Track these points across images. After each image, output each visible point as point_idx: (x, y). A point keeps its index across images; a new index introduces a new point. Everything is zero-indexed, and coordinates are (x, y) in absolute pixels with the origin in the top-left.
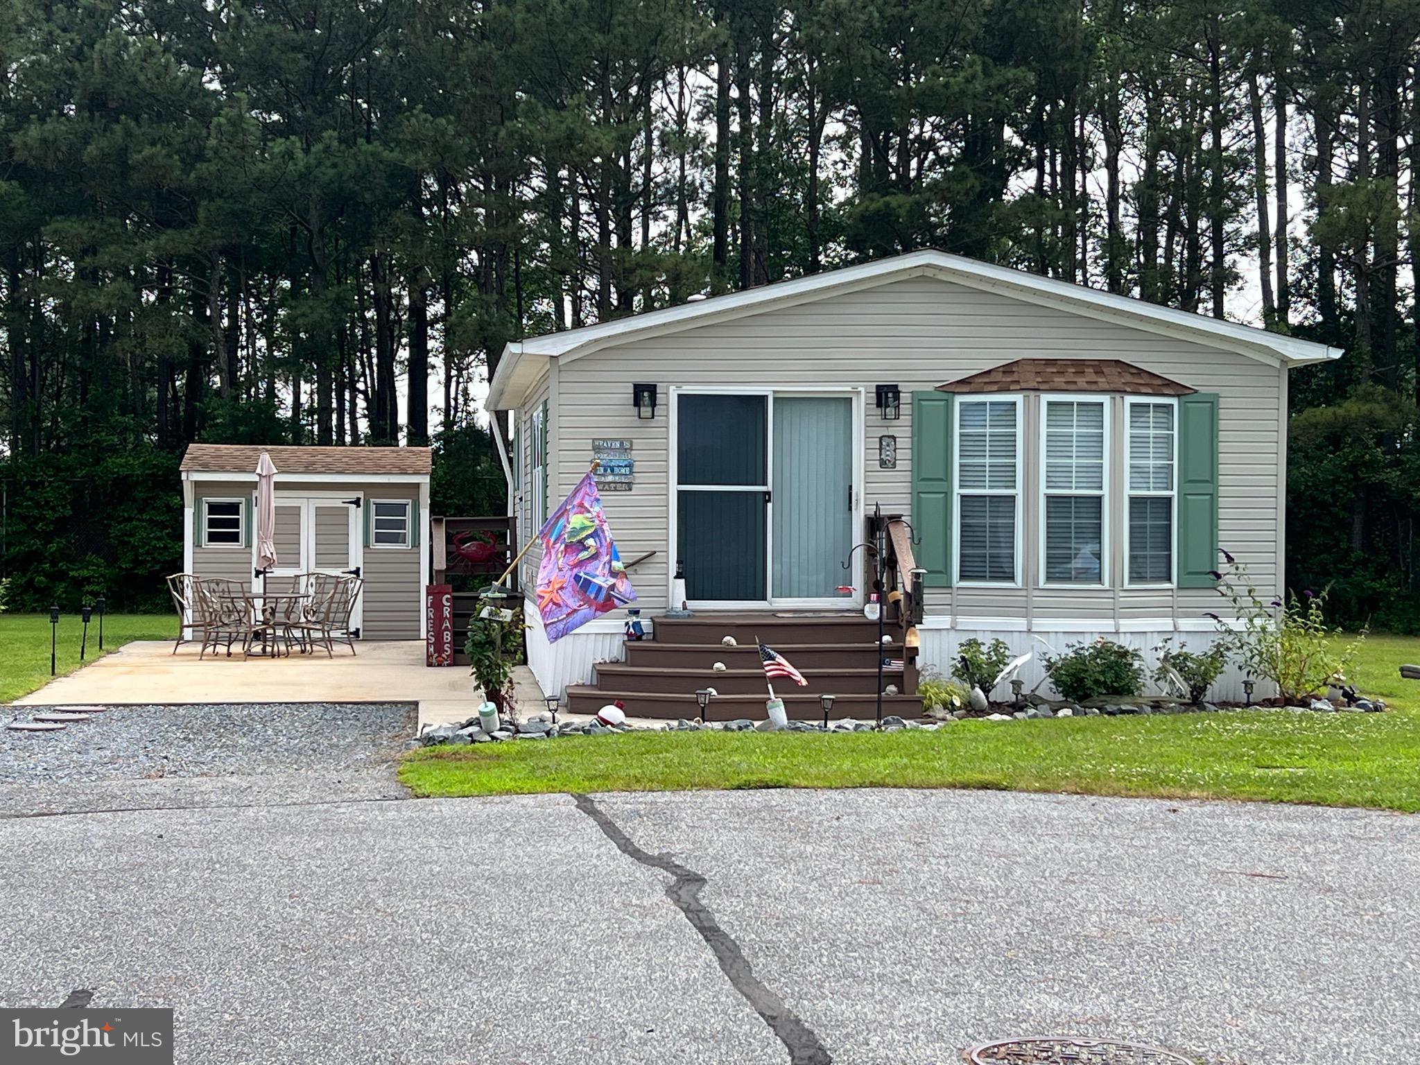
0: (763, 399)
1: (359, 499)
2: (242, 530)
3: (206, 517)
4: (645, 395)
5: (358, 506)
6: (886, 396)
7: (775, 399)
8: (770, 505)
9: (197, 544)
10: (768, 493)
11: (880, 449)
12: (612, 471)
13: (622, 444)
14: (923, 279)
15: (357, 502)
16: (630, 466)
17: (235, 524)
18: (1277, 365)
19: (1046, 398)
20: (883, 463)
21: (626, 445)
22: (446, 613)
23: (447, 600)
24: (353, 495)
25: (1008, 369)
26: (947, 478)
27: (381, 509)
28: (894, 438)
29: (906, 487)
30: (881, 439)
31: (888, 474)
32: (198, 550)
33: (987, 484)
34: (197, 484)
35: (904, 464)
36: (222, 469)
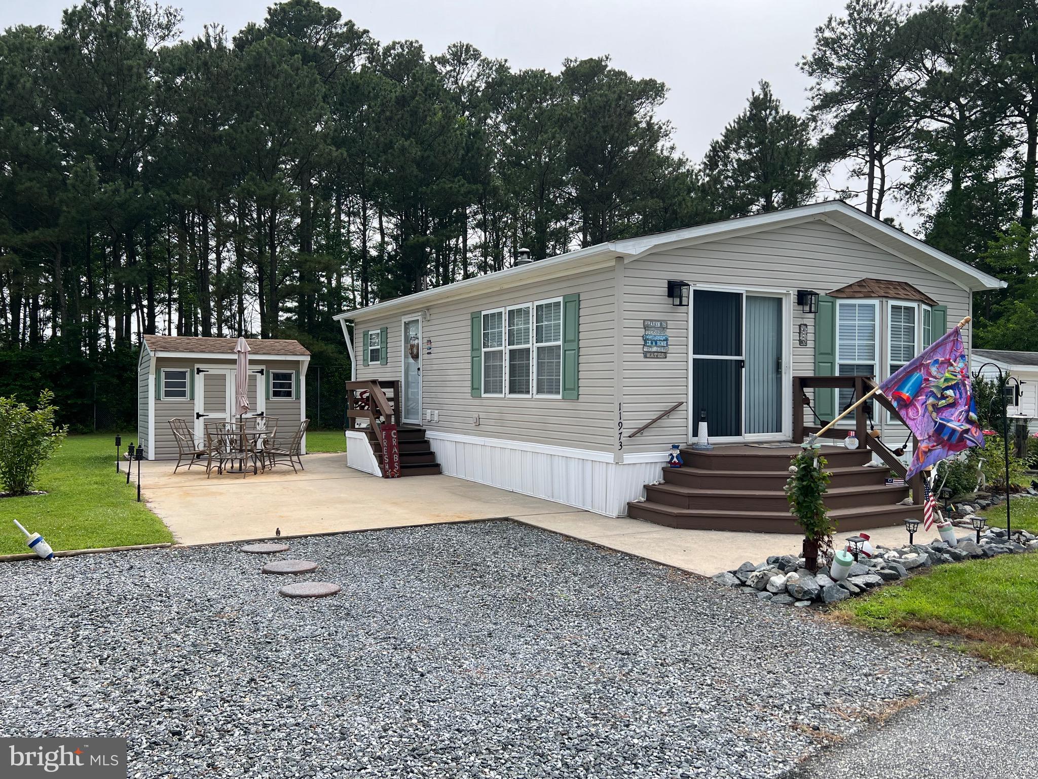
0: (739, 296)
1: (263, 370)
2: (188, 389)
3: (163, 381)
4: (674, 289)
5: (263, 374)
6: (803, 297)
7: (747, 296)
8: (744, 369)
9: (158, 398)
10: (743, 361)
11: (800, 333)
12: (656, 343)
13: (661, 324)
14: (820, 222)
15: (261, 372)
16: (666, 340)
17: (183, 385)
18: (968, 290)
19: (892, 302)
20: (801, 342)
21: (664, 324)
22: (394, 443)
23: (394, 434)
24: (260, 367)
25: (861, 283)
26: (832, 353)
27: (276, 376)
28: (806, 325)
29: (811, 359)
30: (800, 326)
31: (802, 350)
32: (158, 402)
33: (857, 357)
34: (159, 360)
35: (811, 344)
36: (176, 350)
